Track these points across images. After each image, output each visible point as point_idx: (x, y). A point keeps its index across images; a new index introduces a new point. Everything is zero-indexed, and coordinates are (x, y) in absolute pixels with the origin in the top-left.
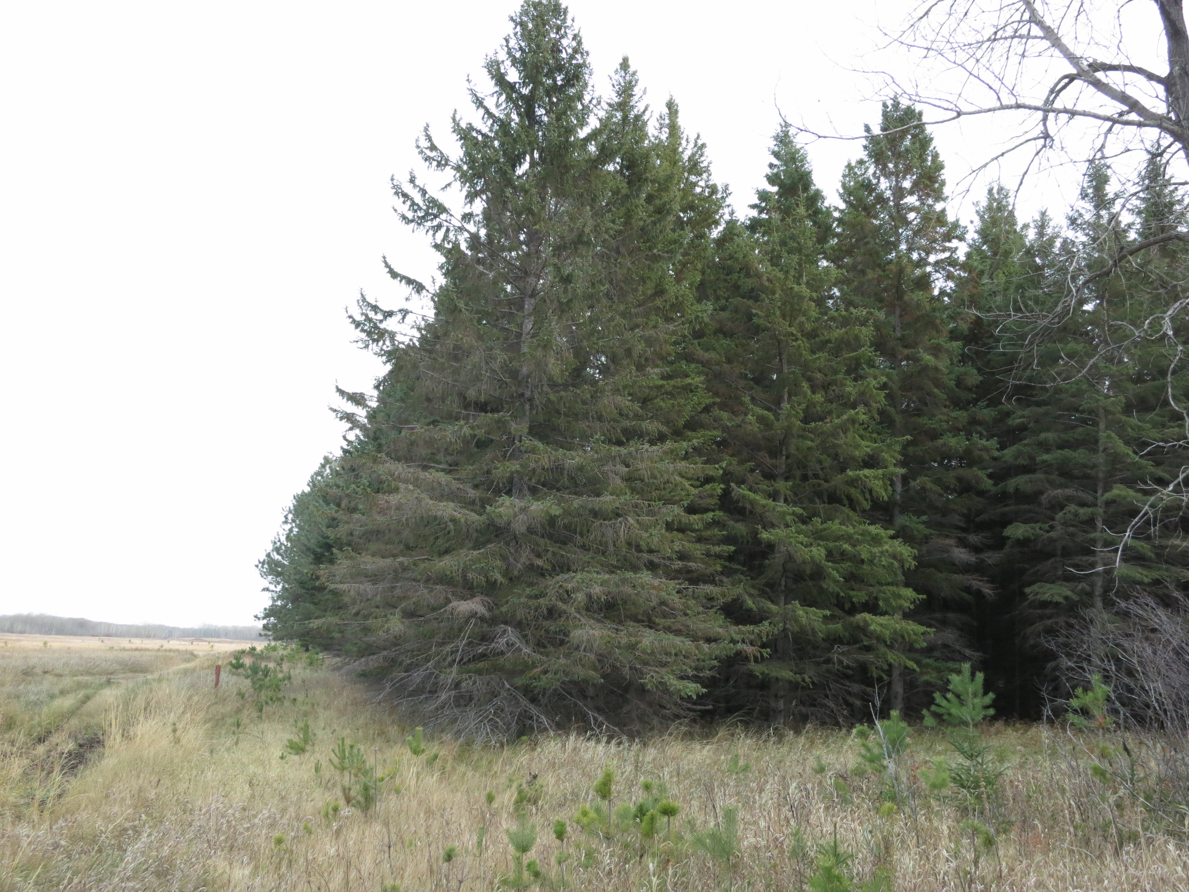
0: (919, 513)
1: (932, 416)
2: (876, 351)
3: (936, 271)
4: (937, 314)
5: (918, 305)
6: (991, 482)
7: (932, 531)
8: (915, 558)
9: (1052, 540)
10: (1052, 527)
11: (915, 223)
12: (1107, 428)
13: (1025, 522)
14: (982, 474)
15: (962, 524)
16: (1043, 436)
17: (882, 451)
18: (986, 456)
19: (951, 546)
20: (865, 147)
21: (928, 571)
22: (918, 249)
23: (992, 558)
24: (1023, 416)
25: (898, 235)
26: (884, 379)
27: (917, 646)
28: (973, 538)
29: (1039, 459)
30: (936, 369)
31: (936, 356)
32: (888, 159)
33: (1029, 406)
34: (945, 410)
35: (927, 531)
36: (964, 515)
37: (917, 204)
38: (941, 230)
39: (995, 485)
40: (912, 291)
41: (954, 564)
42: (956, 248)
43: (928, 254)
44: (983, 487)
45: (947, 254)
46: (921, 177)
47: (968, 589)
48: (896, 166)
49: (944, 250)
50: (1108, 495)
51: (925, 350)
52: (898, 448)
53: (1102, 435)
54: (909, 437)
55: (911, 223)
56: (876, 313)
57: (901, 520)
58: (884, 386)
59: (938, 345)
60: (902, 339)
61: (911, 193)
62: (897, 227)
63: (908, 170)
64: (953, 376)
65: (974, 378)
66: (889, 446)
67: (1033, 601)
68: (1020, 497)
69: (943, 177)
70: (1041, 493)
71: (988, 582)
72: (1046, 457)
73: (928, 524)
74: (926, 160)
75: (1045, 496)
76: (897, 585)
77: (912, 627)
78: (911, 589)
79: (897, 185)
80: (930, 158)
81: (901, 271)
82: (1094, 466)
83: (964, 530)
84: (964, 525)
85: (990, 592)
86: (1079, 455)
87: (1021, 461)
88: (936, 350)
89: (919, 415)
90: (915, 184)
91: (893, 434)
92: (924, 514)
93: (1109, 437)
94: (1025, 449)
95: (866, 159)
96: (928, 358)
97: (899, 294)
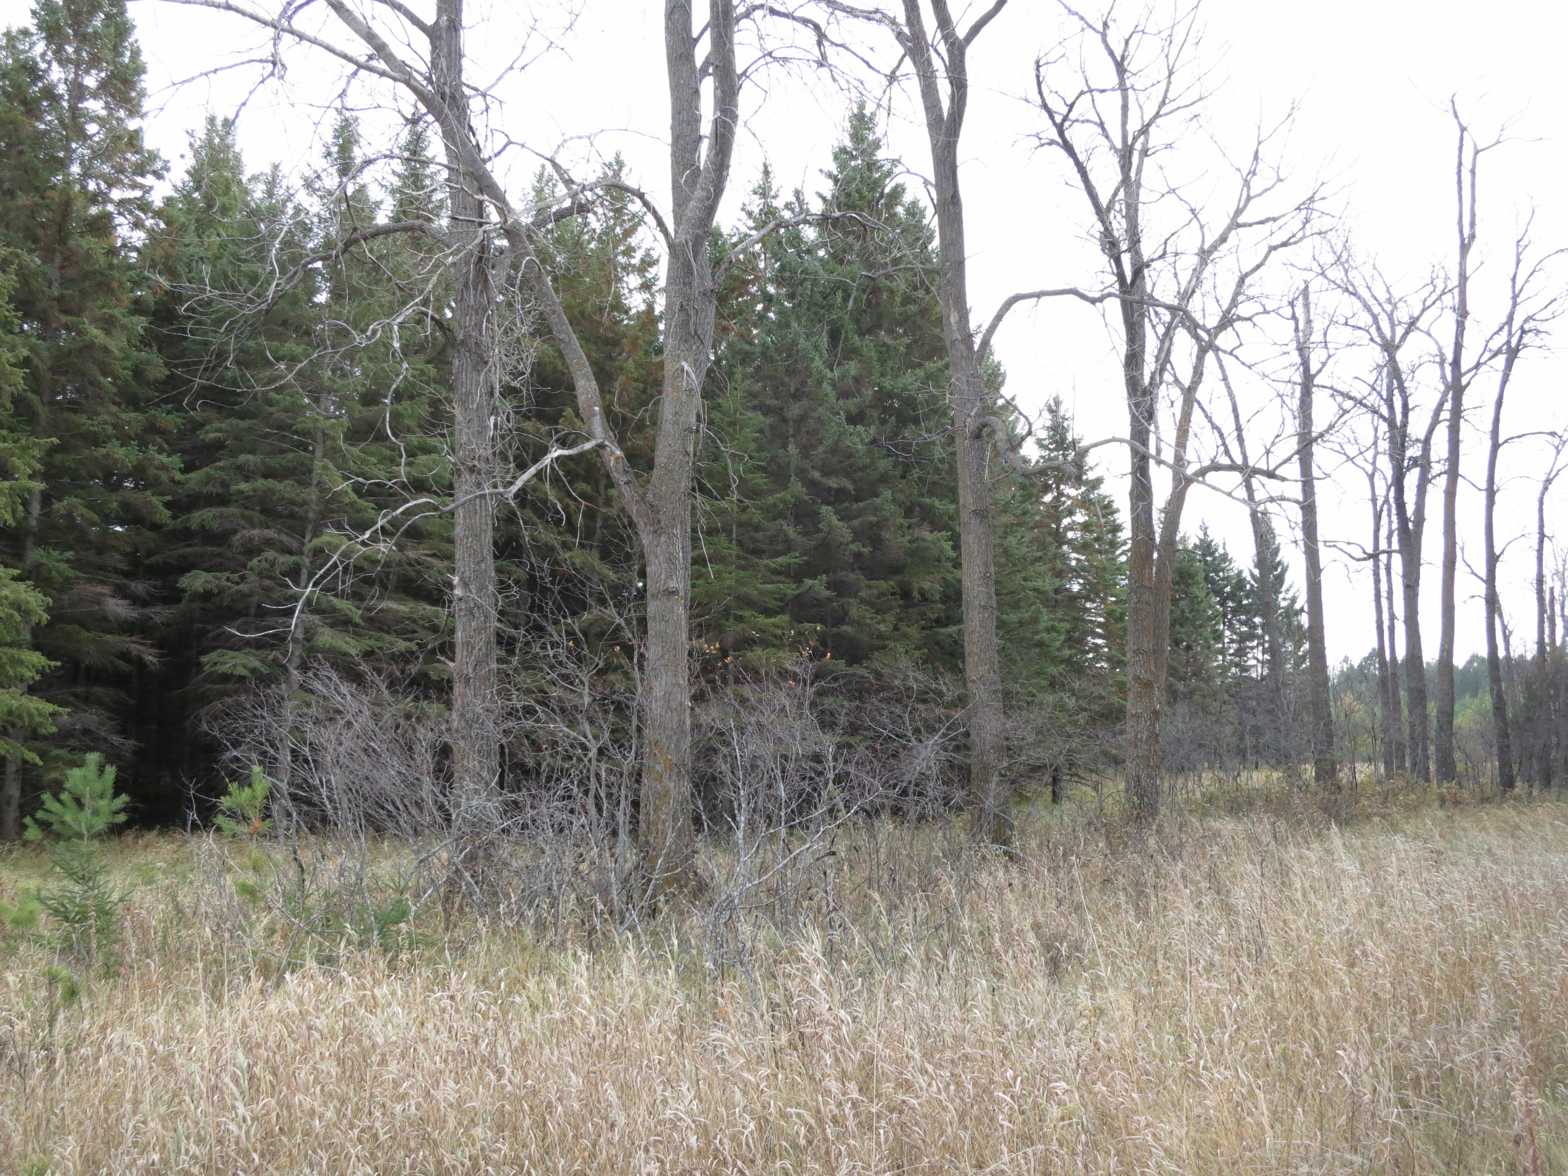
0: (64, 546)
1: (93, 414)
2: (16, 309)
3: (120, 214)
4: (115, 273)
5: (88, 256)
6: (168, 513)
7: (78, 573)
8: (48, 610)
9: (244, 596)
10: (243, 578)
11: (96, 139)
12: (324, 456)
13: (207, 570)
14: (155, 500)
15: (123, 566)
16: (243, 458)
17: (13, 455)
18: (164, 476)
19: (104, 595)
20: (34, 13)
21: (69, 628)
22: (97, 177)
23: (160, 614)
24: (219, 430)
25: (70, 151)
26: (25, 352)
27: (43, 731)
28: (139, 587)
29: (234, 488)
30: (106, 350)
31: (108, 333)
32: (67, 40)
33: (229, 416)
34: (114, 409)
35: (72, 573)
36: (127, 555)
37: (103, 113)
38: (133, 158)
39: (174, 517)
40: (82, 235)
41: (105, 619)
42: (151, 188)
43: (110, 186)
44: (157, 518)
45: (138, 193)
46: (112, 76)
47: (124, 656)
48: (77, 51)
49: (134, 186)
50: (316, 542)
51: (94, 321)
52: (37, 453)
53: (318, 464)
54: (55, 440)
55: (90, 137)
56: (26, 257)
57: (35, 555)
58: (26, 362)
59: (112, 316)
60: (60, 299)
61: (95, 96)
62: (68, 139)
63: (94, 62)
64: (128, 364)
65: (158, 368)
66: (24, 449)
67: (212, 673)
68: (208, 536)
69: (143, 85)
70: (235, 532)
71: (152, 646)
72: (243, 486)
73: (75, 564)
74: (122, 55)
75: (238, 536)
76: (20, 646)
77: (37, 705)
78: (38, 653)
79: (75, 79)
80: (128, 54)
81: (67, 205)
82: (304, 503)
83: (127, 575)
84: (126, 568)
85: (155, 660)
86: (285, 488)
87: (210, 489)
88: (108, 324)
89: (75, 411)
90: (103, 86)
91: (33, 433)
92: (70, 548)
93: (325, 468)
94: (217, 474)
95: (33, 29)
96: (95, 333)
97: (62, 235)
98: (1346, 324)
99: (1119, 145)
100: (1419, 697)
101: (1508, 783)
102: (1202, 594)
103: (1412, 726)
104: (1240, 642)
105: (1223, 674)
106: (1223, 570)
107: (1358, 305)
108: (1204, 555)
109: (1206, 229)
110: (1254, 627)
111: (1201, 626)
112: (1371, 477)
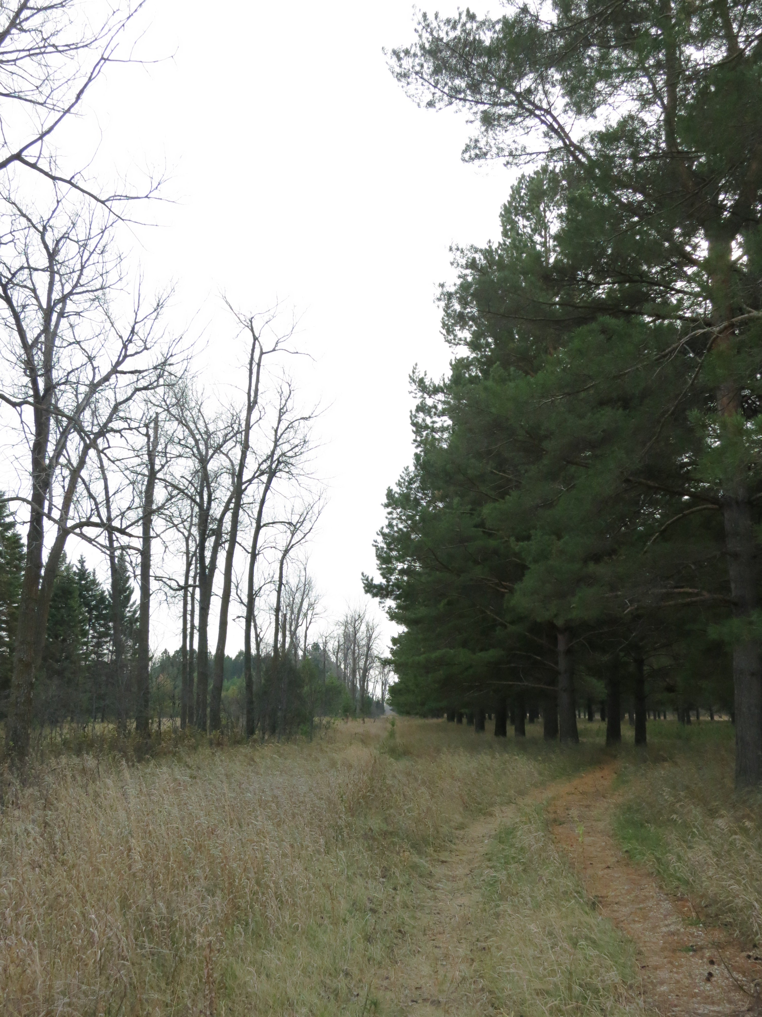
98: (179, 443)
99: (45, 306)
100: (204, 677)
101: (251, 731)
102: (76, 606)
103: (198, 695)
104: (99, 638)
105: (86, 659)
106: (92, 590)
107: (187, 432)
108: (80, 579)
109: (97, 370)
110: (109, 628)
111: (74, 626)
112: (187, 539)
